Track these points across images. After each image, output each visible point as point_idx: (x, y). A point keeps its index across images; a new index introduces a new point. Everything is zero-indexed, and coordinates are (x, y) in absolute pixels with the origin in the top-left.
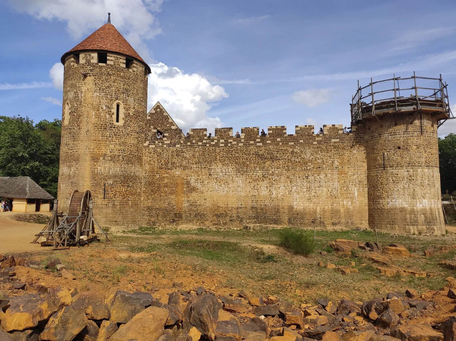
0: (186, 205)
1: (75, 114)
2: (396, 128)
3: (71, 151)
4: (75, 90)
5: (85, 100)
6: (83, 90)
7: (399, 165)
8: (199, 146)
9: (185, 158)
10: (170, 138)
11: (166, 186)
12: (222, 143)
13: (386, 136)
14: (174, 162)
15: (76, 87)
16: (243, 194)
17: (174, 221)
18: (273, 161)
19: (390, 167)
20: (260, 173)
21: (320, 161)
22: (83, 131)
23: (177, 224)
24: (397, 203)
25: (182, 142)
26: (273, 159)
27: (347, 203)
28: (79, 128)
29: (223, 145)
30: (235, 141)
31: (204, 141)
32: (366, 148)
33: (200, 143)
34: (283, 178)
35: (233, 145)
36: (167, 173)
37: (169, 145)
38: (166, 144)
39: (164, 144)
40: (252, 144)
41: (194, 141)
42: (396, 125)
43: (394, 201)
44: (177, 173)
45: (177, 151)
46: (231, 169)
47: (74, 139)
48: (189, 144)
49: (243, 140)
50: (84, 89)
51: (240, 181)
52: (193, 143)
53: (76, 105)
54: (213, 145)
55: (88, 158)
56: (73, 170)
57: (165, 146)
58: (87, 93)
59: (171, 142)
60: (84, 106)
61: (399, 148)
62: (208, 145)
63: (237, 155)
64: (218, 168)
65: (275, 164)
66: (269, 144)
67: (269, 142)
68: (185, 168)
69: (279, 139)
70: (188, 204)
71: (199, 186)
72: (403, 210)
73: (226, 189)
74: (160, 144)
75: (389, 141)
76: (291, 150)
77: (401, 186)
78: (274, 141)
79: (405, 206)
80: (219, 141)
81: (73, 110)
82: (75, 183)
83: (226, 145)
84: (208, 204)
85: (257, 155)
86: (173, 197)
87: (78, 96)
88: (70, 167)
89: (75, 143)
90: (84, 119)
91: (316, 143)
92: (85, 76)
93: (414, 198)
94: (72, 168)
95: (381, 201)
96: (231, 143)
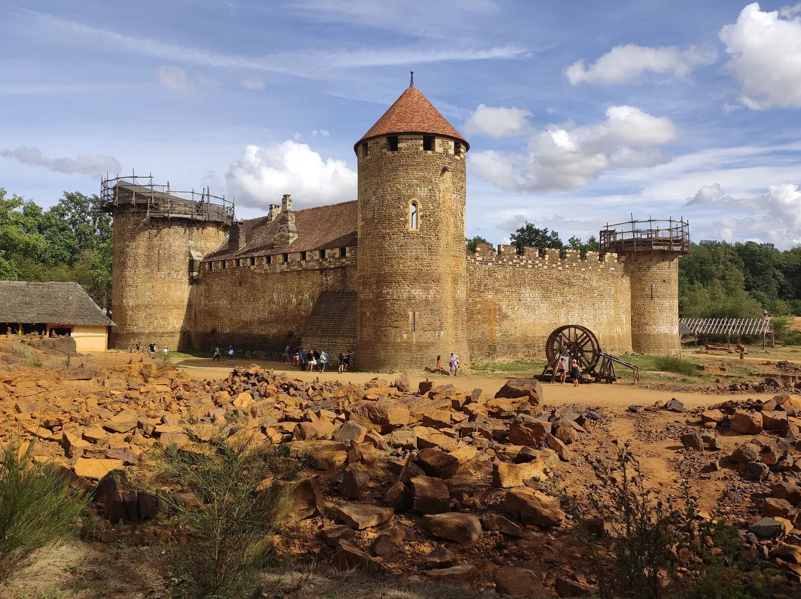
0: (499, 335)
1: (432, 219)
2: (663, 263)
3: (428, 268)
4: (430, 187)
5: (444, 202)
6: (441, 189)
7: (664, 297)
8: (510, 265)
9: (497, 279)
10: (483, 254)
11: (479, 313)
12: (530, 264)
13: (654, 269)
14: (487, 284)
15: (432, 182)
16: (547, 321)
17: (489, 355)
18: (570, 287)
19: (657, 297)
20: (560, 299)
21: (602, 288)
22: (443, 243)
23: (493, 358)
24: (662, 330)
25: (494, 260)
26: (570, 285)
27: (618, 329)
28: (438, 239)
29: (531, 266)
30: (541, 263)
31: (515, 261)
32: (631, 277)
33: (511, 263)
34: (577, 306)
35: (539, 267)
36: (480, 297)
37: (481, 262)
38: (479, 261)
39: (477, 261)
40: (554, 268)
41: (505, 260)
42: (663, 260)
43: (659, 327)
44: (489, 296)
45: (489, 271)
46: (537, 294)
47: (431, 252)
48: (500, 262)
49: (547, 263)
50: (442, 187)
51: (544, 307)
52: (504, 262)
53: (432, 207)
54: (522, 266)
55: (450, 279)
56: (432, 294)
57: (477, 263)
58: (446, 193)
59: (483, 259)
60: (443, 210)
61: (664, 281)
62: (518, 265)
63: (542, 279)
64: (527, 293)
65: (572, 290)
66: (568, 268)
67: (567, 266)
68: (497, 291)
69: (574, 264)
70: (500, 334)
71: (510, 313)
72: (666, 335)
73: (534, 317)
74: (473, 261)
75: (657, 275)
76: (582, 276)
77: (664, 314)
78: (571, 265)
79: (668, 332)
80: (527, 262)
81: (428, 213)
82: (436, 311)
83: (533, 267)
84: (518, 334)
85: (557, 279)
86: (486, 326)
87: (435, 196)
88: (427, 289)
89: (434, 257)
90: (442, 227)
91: (599, 270)
92: (445, 170)
93: (672, 325)
94: (431, 291)
95: (648, 327)
96: (537, 264)
